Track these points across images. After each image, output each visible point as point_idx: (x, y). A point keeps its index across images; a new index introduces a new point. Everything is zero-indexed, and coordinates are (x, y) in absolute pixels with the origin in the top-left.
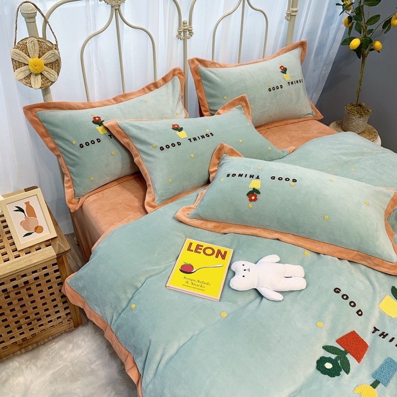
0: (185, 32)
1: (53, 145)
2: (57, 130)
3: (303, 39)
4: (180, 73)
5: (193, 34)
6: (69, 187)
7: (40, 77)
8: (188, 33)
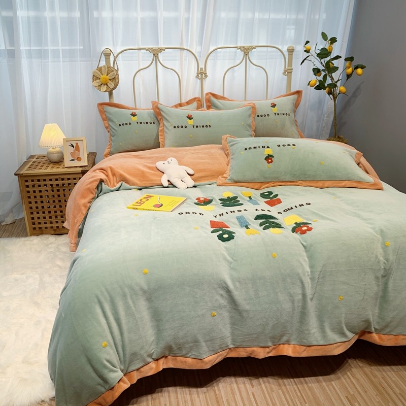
0: (202, 74)
1: (107, 125)
2: (111, 116)
3: (300, 89)
4: (198, 100)
5: (207, 76)
6: (109, 148)
7: (106, 86)
8: (204, 75)
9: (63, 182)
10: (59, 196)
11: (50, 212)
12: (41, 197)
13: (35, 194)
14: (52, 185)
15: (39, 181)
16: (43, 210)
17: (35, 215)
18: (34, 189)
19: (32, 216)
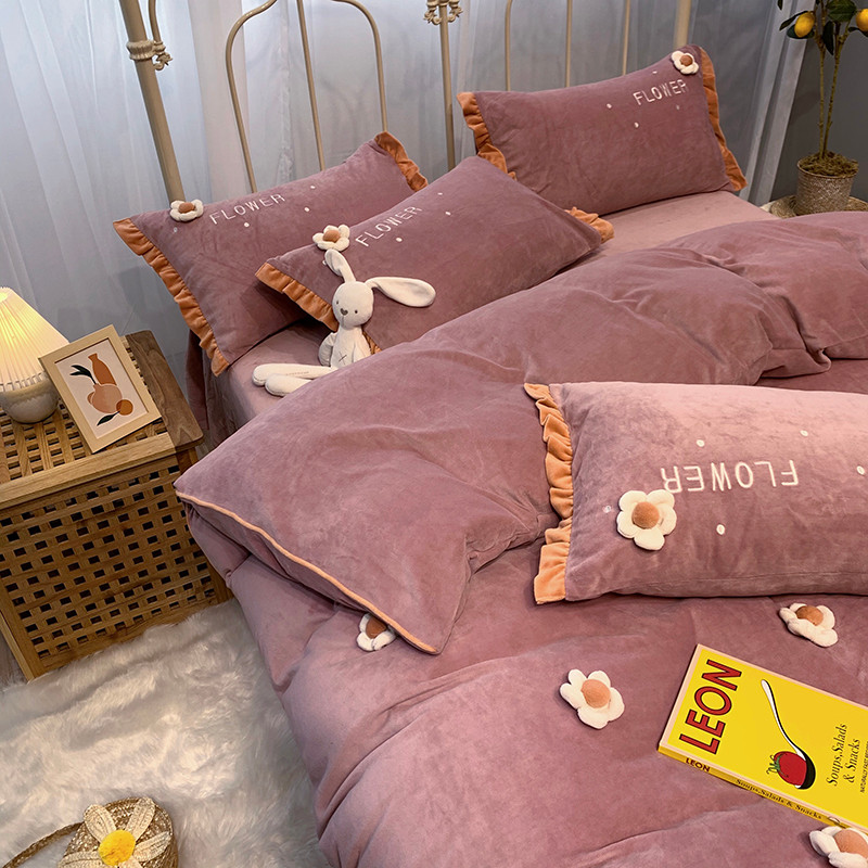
0: (443, 7)
5: (460, 11)
9: (115, 496)
10: (109, 539)
11: (85, 594)
12: (48, 559)
13: (24, 559)
14: (77, 516)
15: (27, 516)
16: (62, 594)
17: (38, 617)
18: (16, 544)
19: (28, 622)
